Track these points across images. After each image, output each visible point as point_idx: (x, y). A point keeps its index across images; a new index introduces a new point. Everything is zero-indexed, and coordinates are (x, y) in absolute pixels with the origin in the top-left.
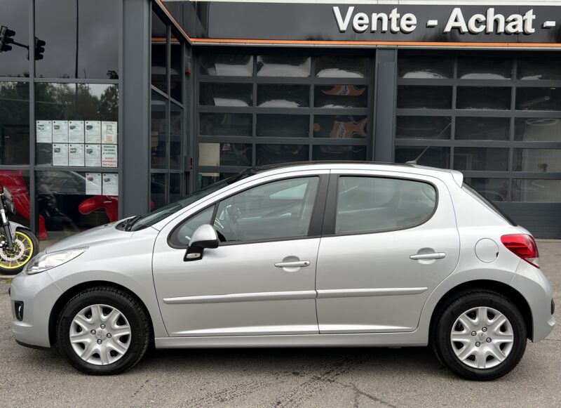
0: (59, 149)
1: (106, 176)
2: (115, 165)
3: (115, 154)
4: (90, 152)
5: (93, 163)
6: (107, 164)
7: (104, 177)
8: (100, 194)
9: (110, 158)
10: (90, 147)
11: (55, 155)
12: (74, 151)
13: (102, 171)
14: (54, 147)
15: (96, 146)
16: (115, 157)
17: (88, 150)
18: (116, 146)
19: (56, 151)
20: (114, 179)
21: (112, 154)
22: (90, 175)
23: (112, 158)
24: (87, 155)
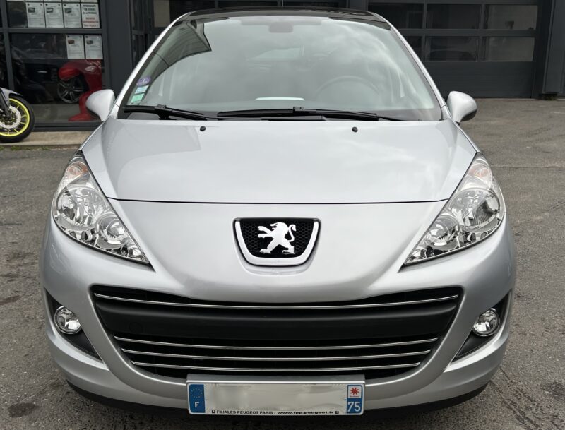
0: (34, 9)
1: (89, 38)
2: (97, 26)
3: (95, 13)
4: (69, 11)
5: (73, 24)
6: (88, 25)
7: (86, 39)
8: (83, 58)
9: (91, 18)
10: (68, 6)
11: (29, 15)
12: (51, 11)
13: (83, 33)
14: (27, 7)
15: (76, 4)
16: (96, 17)
17: (66, 9)
18: (97, 5)
19: (30, 11)
20: (97, 41)
21: (93, 13)
22: (71, 38)
23: (94, 18)
24: (66, 15)
